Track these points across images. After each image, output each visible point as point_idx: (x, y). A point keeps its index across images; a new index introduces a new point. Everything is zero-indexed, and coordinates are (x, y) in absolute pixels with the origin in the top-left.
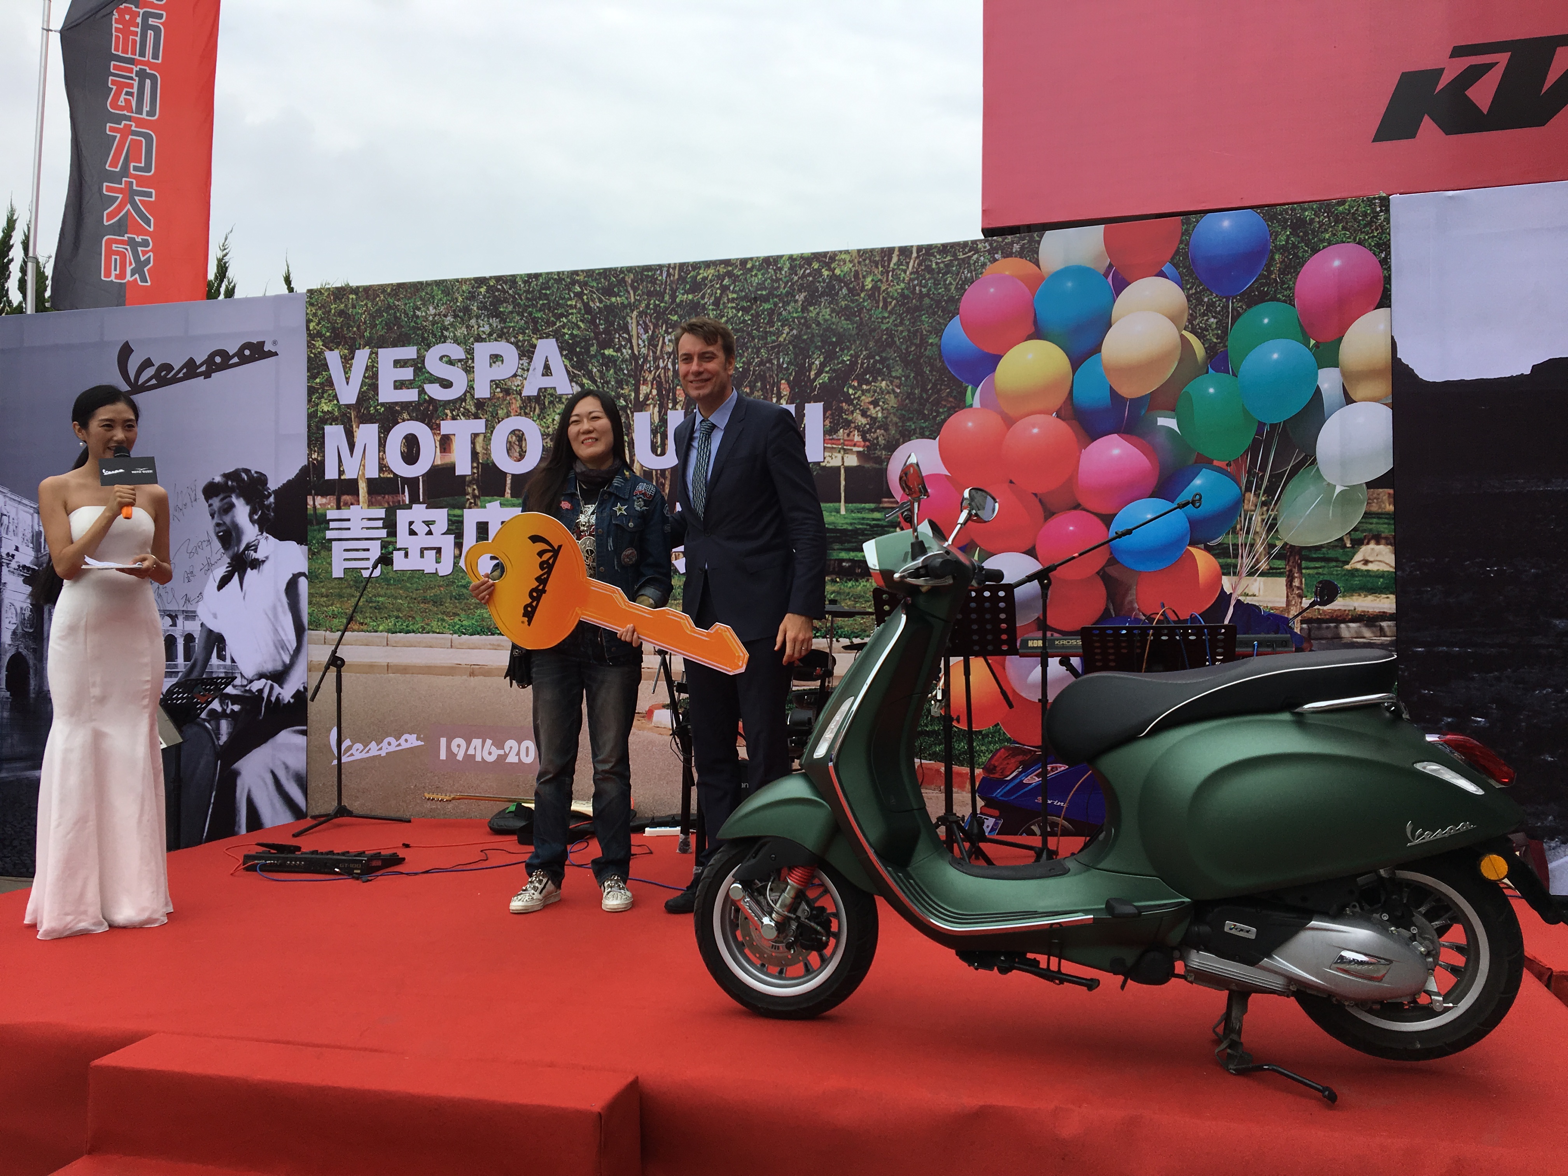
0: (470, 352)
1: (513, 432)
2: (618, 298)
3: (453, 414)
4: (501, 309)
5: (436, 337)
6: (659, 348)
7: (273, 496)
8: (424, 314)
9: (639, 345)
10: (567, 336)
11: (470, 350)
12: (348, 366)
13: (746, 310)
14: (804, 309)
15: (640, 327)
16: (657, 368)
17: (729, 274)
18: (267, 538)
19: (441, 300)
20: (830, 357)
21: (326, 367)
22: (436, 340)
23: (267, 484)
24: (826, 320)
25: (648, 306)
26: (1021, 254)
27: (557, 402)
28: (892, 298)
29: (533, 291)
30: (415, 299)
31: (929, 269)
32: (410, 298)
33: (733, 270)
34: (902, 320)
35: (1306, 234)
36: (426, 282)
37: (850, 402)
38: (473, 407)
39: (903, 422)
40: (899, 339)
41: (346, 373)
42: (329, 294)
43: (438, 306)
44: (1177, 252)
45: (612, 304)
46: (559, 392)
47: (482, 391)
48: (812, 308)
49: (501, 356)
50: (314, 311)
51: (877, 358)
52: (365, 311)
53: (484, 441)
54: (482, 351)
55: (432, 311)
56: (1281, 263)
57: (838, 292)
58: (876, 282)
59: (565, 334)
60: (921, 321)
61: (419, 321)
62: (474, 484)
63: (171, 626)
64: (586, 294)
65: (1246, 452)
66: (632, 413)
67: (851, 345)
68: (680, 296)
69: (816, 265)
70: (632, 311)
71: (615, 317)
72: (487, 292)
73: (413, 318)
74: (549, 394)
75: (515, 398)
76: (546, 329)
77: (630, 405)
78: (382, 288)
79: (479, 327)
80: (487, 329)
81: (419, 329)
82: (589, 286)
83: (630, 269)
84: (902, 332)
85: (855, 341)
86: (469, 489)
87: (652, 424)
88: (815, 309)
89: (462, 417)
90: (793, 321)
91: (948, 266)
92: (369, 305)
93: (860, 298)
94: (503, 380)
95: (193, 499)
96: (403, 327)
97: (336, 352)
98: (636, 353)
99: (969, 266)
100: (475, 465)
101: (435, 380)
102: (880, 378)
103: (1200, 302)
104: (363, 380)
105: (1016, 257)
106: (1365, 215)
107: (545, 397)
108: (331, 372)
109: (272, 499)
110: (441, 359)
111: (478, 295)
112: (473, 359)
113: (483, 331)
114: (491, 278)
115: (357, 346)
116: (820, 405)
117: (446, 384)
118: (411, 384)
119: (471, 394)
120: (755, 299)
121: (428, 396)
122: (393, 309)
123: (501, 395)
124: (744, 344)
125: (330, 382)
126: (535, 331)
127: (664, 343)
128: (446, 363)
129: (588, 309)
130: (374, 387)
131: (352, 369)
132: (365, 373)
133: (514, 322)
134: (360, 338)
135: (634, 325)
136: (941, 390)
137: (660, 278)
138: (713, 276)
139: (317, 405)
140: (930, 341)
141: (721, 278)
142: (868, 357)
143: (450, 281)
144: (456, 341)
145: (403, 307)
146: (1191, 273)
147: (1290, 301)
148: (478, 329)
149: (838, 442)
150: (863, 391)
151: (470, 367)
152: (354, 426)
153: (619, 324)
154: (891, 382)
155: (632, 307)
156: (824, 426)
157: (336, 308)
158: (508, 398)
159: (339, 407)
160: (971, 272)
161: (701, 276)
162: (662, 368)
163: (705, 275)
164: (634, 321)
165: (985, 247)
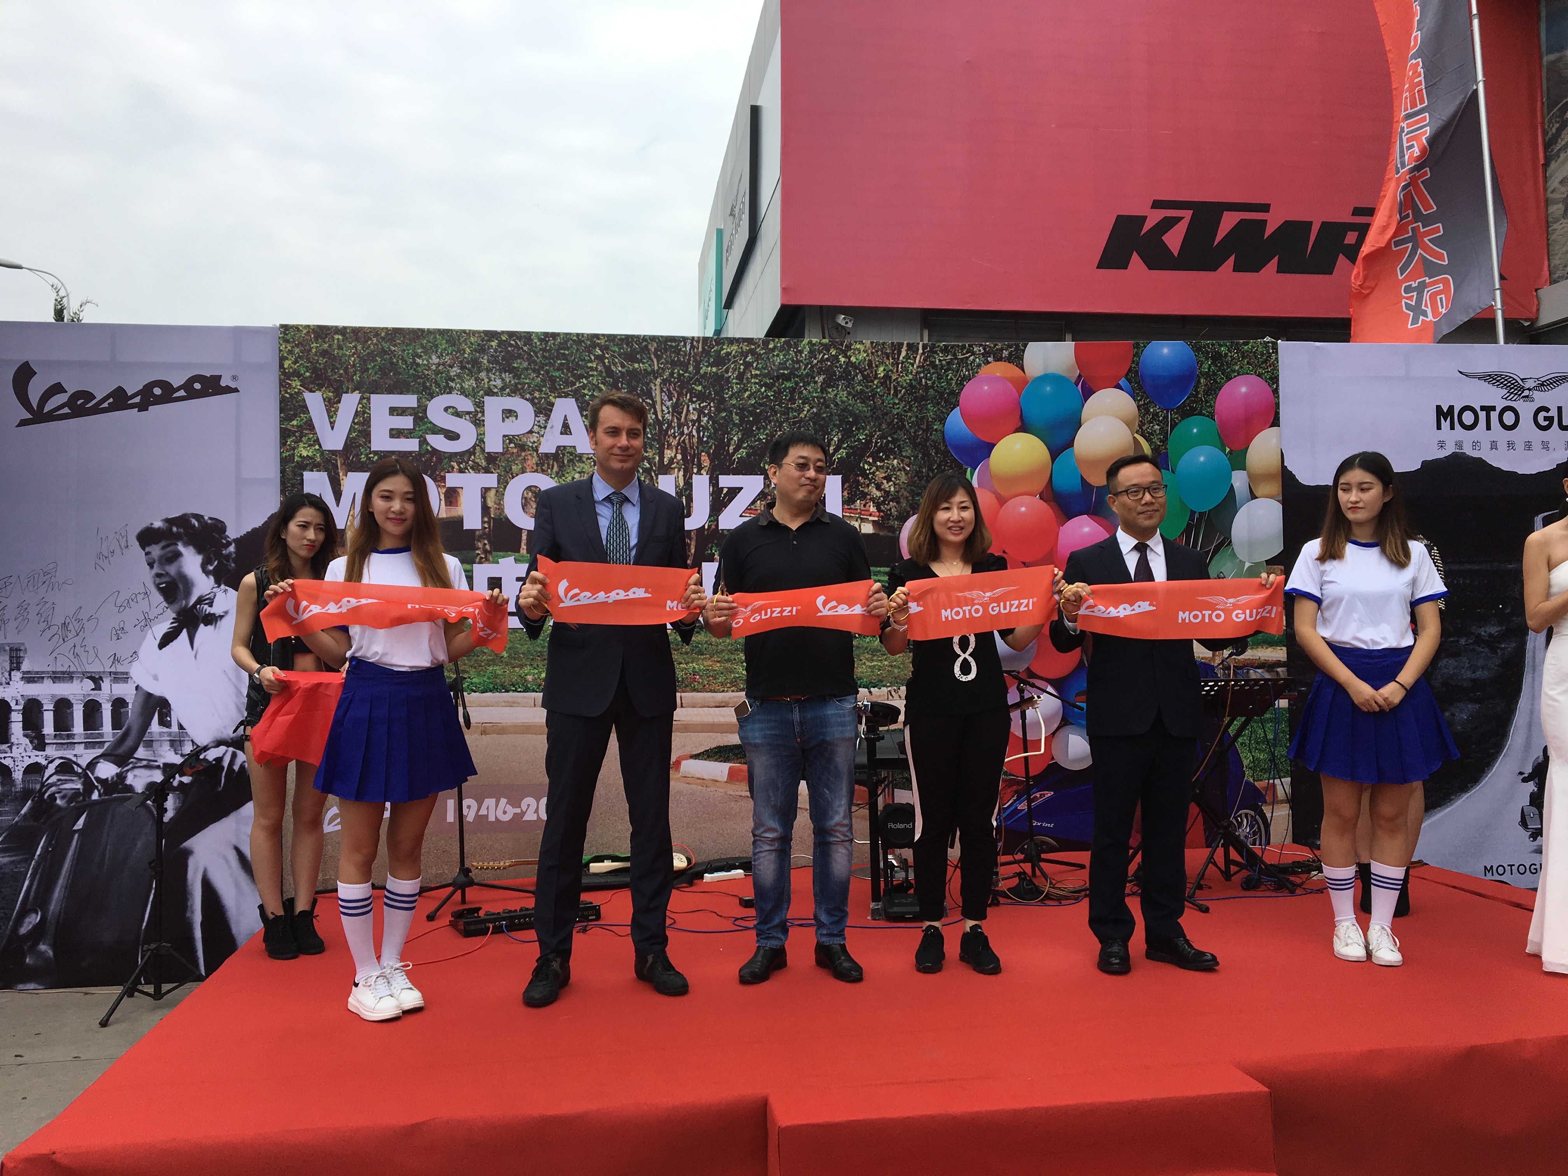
0: (480, 405)
1: (529, 488)
2: (641, 365)
3: (460, 467)
4: (515, 365)
5: (439, 387)
6: (683, 415)
7: (233, 545)
8: (425, 362)
9: (663, 411)
10: (587, 397)
11: (480, 403)
12: (333, 409)
13: (769, 387)
14: (823, 390)
15: (663, 394)
16: (682, 434)
17: (752, 352)
18: (225, 591)
19: (445, 349)
20: (847, 434)
21: (305, 409)
22: (441, 391)
23: (225, 531)
24: (843, 402)
25: (672, 374)
26: (1009, 360)
27: (577, 461)
28: (902, 386)
29: (550, 351)
30: (415, 346)
31: (933, 364)
32: (408, 345)
33: (756, 349)
34: (911, 406)
35: (1222, 365)
36: (428, 329)
37: (866, 476)
38: (483, 461)
39: (912, 497)
40: (908, 423)
41: (330, 417)
42: (308, 332)
43: (442, 356)
44: (1130, 370)
45: (635, 370)
46: (579, 451)
47: (494, 445)
48: (830, 390)
49: (516, 412)
50: (290, 348)
51: (890, 439)
52: (354, 353)
53: (496, 495)
54: (494, 406)
55: (435, 359)
56: (1205, 386)
57: (854, 377)
58: (888, 372)
59: (585, 395)
60: (927, 409)
61: (419, 369)
62: (484, 539)
63: (92, 689)
64: (607, 358)
65: (1182, 533)
66: (657, 476)
67: (866, 426)
68: (704, 368)
69: (833, 352)
70: (656, 378)
71: (638, 382)
72: (499, 345)
73: (412, 366)
74: (568, 453)
75: (530, 454)
76: (564, 389)
77: (654, 468)
78: (375, 332)
79: (490, 380)
80: (499, 383)
81: (419, 377)
82: (611, 350)
83: (653, 338)
84: (910, 417)
85: (869, 422)
86: (479, 544)
87: (677, 487)
88: (833, 391)
89: (470, 470)
90: (814, 400)
91: (949, 363)
92: (359, 347)
93: (874, 384)
94: (518, 436)
95: (123, 544)
96: (400, 374)
97: (318, 394)
98: (660, 418)
99: (967, 366)
100: (486, 519)
101: (439, 431)
102: (892, 457)
103: (1147, 411)
104: (351, 425)
105: (1005, 361)
106: (1262, 354)
107: (564, 455)
108: (311, 414)
109: (232, 548)
110: (446, 409)
111: (489, 348)
112: (483, 413)
113: (494, 385)
114: (503, 332)
115: (345, 390)
116: (839, 478)
117: (452, 436)
118: (411, 433)
119: (481, 448)
120: (778, 378)
121: (431, 447)
122: (389, 354)
123: (515, 451)
124: (767, 418)
125: (310, 425)
126: (553, 389)
127: (688, 411)
128: (452, 415)
129: (609, 372)
130: (366, 435)
131: (338, 413)
132: (354, 419)
133: (529, 379)
134: (348, 382)
135: (658, 392)
136: (944, 470)
137: (684, 349)
138: (736, 352)
139: (294, 449)
140: (935, 427)
141: (744, 354)
142: (881, 437)
143: (457, 331)
144: (463, 392)
145: (400, 353)
146: (1140, 388)
147: (1211, 416)
148: (488, 382)
149: (855, 512)
150: (877, 467)
151: (479, 420)
152: (341, 474)
153: (642, 390)
154: (902, 461)
155: (656, 374)
156: (843, 496)
157: (317, 347)
158: (523, 454)
159: (322, 452)
160: (969, 371)
161: (725, 351)
162: (687, 435)
163: (729, 350)
164: (658, 387)
165: (980, 351)
